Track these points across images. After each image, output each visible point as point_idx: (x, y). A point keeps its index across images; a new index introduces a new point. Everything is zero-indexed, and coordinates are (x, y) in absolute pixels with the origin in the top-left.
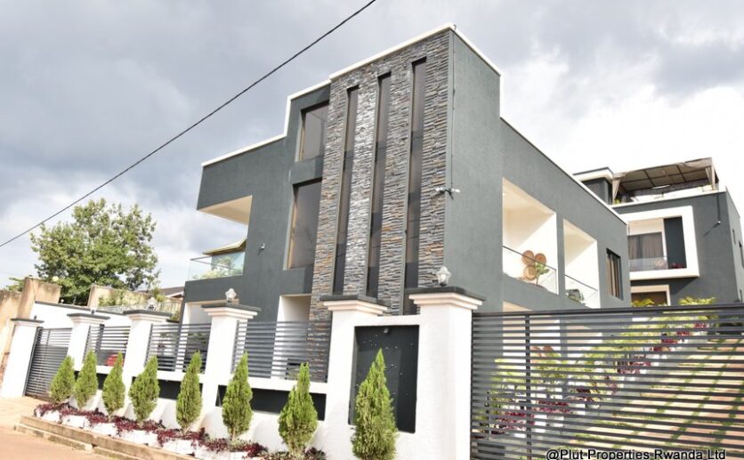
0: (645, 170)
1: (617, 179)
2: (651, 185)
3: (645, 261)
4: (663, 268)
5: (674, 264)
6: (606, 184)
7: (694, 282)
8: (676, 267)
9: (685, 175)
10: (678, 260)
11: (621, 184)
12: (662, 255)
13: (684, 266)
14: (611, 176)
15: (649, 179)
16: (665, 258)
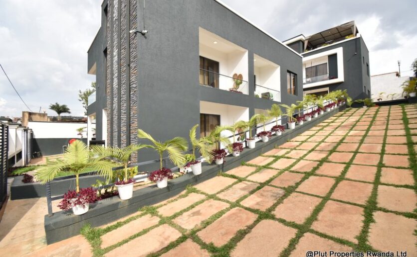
0: (320, 33)
1: (307, 39)
2: (324, 41)
3: (319, 77)
4: (326, 80)
5: (332, 77)
6: (301, 43)
7: (341, 85)
8: (333, 78)
9: (341, 33)
10: (334, 75)
11: (309, 42)
12: (327, 74)
13: (336, 77)
14: (304, 39)
15: (323, 37)
16: (328, 75)
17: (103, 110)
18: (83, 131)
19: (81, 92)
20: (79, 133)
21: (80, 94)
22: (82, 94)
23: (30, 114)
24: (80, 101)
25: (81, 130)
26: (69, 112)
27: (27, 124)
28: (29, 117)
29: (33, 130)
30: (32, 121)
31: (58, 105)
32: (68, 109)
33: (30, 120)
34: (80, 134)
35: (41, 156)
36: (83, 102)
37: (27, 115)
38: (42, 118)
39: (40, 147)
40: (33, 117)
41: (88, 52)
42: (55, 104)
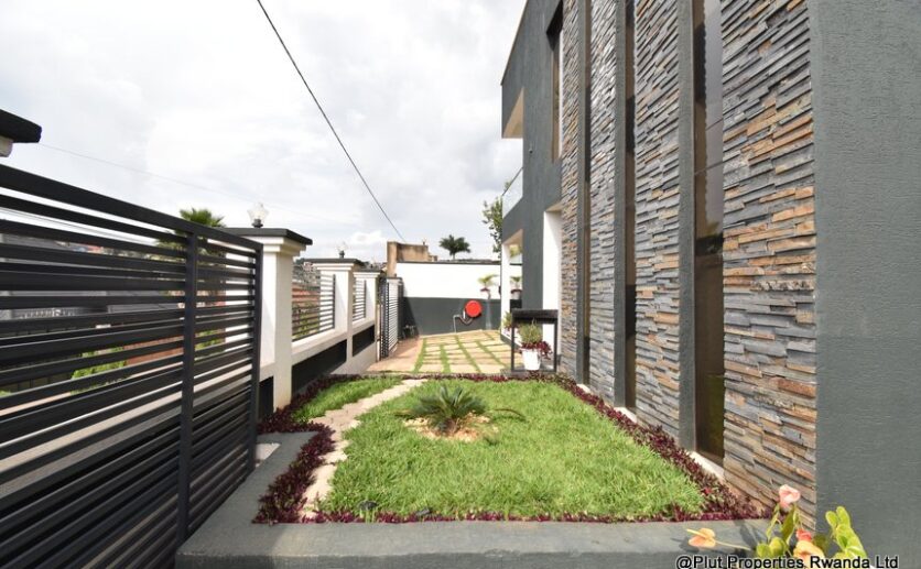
17: (546, 218)
18: (491, 284)
19: (486, 206)
20: (483, 287)
21: (484, 209)
22: (489, 208)
23: (400, 247)
24: (486, 222)
25: (487, 280)
26: (469, 251)
27: (394, 268)
28: (398, 252)
29: (404, 281)
30: (403, 262)
31: (452, 238)
32: (467, 245)
33: (400, 259)
34: (485, 290)
35: (417, 334)
36: (489, 225)
37: (394, 249)
38: (419, 255)
39: (416, 315)
40: (405, 253)
41: (502, 83)
42: (448, 237)
